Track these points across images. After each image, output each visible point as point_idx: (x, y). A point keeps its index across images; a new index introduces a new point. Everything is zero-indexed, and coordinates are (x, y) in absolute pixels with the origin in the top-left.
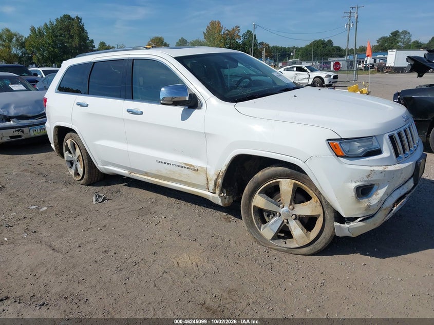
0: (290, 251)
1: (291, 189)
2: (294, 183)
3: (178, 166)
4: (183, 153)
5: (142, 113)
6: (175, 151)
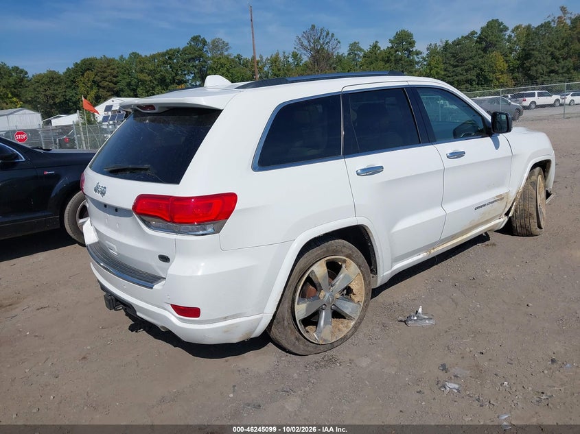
3: (491, 203)
6: (489, 187)
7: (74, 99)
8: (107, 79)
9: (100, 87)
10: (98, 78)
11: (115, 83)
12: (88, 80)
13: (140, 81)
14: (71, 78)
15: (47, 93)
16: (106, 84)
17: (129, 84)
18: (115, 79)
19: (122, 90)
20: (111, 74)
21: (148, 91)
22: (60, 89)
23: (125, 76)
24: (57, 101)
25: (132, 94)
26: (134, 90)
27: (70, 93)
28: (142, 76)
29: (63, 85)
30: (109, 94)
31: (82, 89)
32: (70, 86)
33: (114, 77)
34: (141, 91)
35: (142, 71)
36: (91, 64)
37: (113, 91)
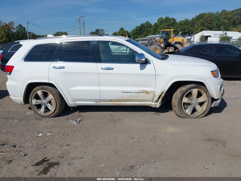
0: (197, 117)
1: (197, 93)
2: (198, 90)
3: (136, 92)
4: (140, 85)
5: (113, 69)
6: (135, 85)
7: (192, 31)
8: (208, 22)
9: (204, 26)
10: (204, 22)
11: (211, 24)
12: (200, 23)
13: (223, 23)
14: (193, 22)
15: (183, 28)
16: (207, 24)
17: (217, 24)
18: (211, 22)
19: (213, 27)
20: (210, 20)
21: (226, 28)
22: (188, 26)
23: (216, 21)
24: (186, 31)
25: (217, 29)
26: (219, 27)
27: (191, 28)
28: (224, 21)
29: (189, 25)
30: (207, 29)
31: (196, 27)
32: (192, 25)
33: (211, 21)
34: (222, 28)
35: (225, 18)
36: (203, 16)
37: (209, 28)
